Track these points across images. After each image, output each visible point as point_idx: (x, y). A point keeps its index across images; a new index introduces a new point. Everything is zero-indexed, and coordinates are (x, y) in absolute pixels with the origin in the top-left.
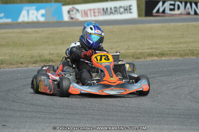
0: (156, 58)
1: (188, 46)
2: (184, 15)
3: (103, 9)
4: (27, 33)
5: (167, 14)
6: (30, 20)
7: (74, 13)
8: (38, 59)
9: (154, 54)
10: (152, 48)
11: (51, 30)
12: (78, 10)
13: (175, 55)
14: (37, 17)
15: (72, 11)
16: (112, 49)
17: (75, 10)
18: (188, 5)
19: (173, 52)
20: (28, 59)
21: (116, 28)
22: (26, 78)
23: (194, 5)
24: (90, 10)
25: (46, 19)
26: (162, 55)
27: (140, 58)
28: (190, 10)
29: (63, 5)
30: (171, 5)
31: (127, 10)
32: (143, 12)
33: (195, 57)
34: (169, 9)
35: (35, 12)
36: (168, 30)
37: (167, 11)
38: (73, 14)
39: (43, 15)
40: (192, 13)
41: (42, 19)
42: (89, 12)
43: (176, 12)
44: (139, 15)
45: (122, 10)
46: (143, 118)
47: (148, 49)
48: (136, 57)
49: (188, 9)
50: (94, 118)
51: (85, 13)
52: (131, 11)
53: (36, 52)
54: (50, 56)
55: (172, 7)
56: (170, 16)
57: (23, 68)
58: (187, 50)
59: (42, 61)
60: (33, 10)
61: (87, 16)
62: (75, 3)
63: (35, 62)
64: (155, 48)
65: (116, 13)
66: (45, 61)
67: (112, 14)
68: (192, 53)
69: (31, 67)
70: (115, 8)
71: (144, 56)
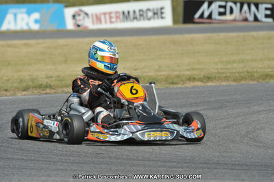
0: (199, 84)
1: (245, 67)
2: (239, 21)
3: (123, 13)
4: (14, 46)
5: (215, 20)
6: (18, 28)
7: (81, 17)
8: (30, 83)
9: (196, 77)
10: (193, 69)
11: (48, 42)
12: (86, 14)
13: (227, 78)
14: (28, 24)
15: (79, 15)
16: (136, 70)
17: (82, 15)
18: (245, 7)
19: (224, 75)
20: (15, 85)
21: (141, 40)
23: (253, 7)
24: (105, 14)
25: (41, 26)
26: (209, 79)
27: (176, 84)
28: (248, 15)
29: (66, 6)
30: (220, 7)
31: (157, 13)
32: (181, 18)
33: (255, 82)
34: (217, 14)
35: (25, 16)
36: (216, 43)
37: (215, 16)
38: (80, 20)
39: (36, 21)
40: (251, 18)
41: (35, 27)
42: (103, 17)
43: (228, 17)
44: (175, 21)
45: (150, 14)
47: (188, 70)
48: (171, 81)
49: (245, 13)
50: (111, 169)
51: (98, 19)
52: (163, 15)
53: (27, 73)
54: (47, 80)
55: (222, 10)
56: (218, 23)
57: (8, 97)
58: (244, 72)
59: (35, 87)
60: (22, 13)
61: (101, 22)
62: (83, 4)
63: (26, 89)
64: (198, 69)
65: (142, 18)
66: (40, 87)
67: (135, 21)
68: (251, 76)
69: (20, 95)
70: (140, 11)
71: (182, 81)
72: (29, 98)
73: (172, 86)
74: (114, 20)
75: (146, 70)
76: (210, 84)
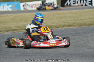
0: (67, 27)
1: (82, 21)
2: (80, 6)
3: (40, 4)
4: (3, 16)
5: (72, 6)
6: (4, 10)
7: (26, 6)
8: (9, 29)
9: (66, 25)
10: (65, 23)
12: (28, 5)
13: (76, 25)
14: (8, 9)
15: (25, 5)
17: (26, 5)
18: (82, 1)
19: (75, 24)
20: (4, 29)
21: (47, 13)
22: (3, 39)
23: (85, 1)
24: (34, 5)
25: (12, 9)
26: (70, 26)
27: (59, 28)
28: (83, 4)
29: (21, 2)
32: (60, 5)
33: (86, 27)
35: (7, 6)
36: (72, 14)
37: (72, 4)
38: (25, 7)
39: (11, 8)
40: (84, 5)
41: (10, 10)
42: (33, 6)
43: (76, 5)
46: (61, 57)
47: (63, 23)
48: (57, 27)
49: (82, 3)
53: (8, 26)
54: (15, 28)
55: (74, 2)
57: (2, 34)
58: (82, 23)
59: (11, 30)
60: (6, 5)
61: (33, 8)
62: (26, 2)
63: (8, 31)
64: (66, 23)
66: (13, 30)
68: (85, 25)
69: (6, 33)
71: (61, 27)
72: (9, 34)
73: (57, 29)
74: (37, 7)
75: (49, 23)
76: (71, 27)
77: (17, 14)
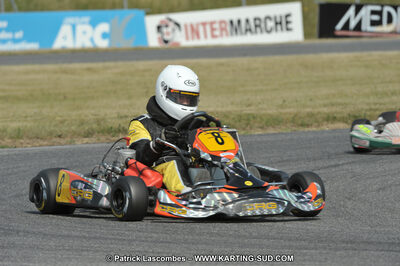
0: (341, 125)
3: (231, 22)
4: (73, 72)
5: (366, 32)
6: (78, 45)
7: (170, 29)
8: (95, 126)
9: (338, 116)
10: (333, 105)
11: (122, 66)
12: (178, 25)
14: (92, 40)
15: (167, 26)
16: (249, 105)
17: (171, 25)
20: (73, 128)
21: (258, 61)
24: (204, 24)
25: (111, 41)
27: (308, 126)
29: (148, 14)
30: (373, 12)
31: (280, 23)
32: (316, 30)
34: (369, 23)
35: (88, 28)
36: (367, 67)
37: (366, 26)
38: (168, 34)
39: (104, 36)
41: (103, 44)
42: (201, 29)
43: (385, 28)
44: (307, 35)
45: (271, 24)
46: (313, 251)
47: (325, 106)
48: (300, 122)
51: (194, 31)
52: (290, 26)
53: (89, 113)
54: (120, 122)
55: (376, 18)
56: (371, 37)
57: (63, 146)
59: (103, 132)
60: (84, 23)
61: (198, 37)
62: (172, 10)
63: (88, 134)
64: (340, 104)
65: (258, 29)
66: (110, 131)
67: (249, 33)
69: (81, 143)
70: (255, 19)
71: (317, 121)
72: (94, 148)
73: (301, 129)
74: (217, 33)
75: (264, 107)
77: (129, 63)
